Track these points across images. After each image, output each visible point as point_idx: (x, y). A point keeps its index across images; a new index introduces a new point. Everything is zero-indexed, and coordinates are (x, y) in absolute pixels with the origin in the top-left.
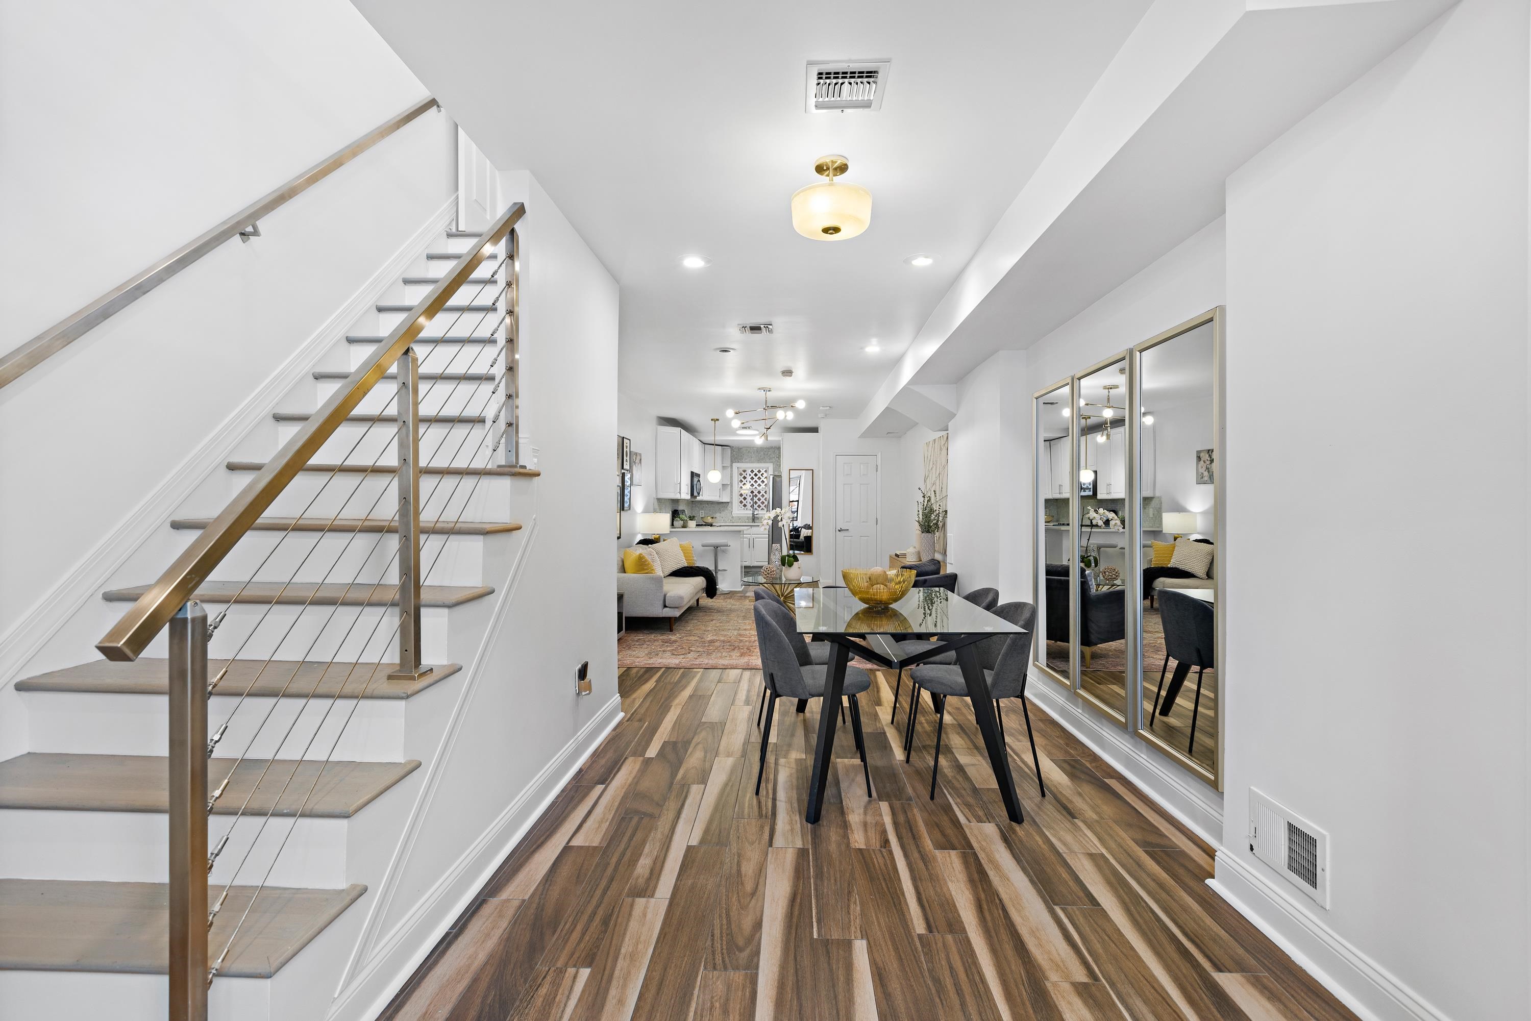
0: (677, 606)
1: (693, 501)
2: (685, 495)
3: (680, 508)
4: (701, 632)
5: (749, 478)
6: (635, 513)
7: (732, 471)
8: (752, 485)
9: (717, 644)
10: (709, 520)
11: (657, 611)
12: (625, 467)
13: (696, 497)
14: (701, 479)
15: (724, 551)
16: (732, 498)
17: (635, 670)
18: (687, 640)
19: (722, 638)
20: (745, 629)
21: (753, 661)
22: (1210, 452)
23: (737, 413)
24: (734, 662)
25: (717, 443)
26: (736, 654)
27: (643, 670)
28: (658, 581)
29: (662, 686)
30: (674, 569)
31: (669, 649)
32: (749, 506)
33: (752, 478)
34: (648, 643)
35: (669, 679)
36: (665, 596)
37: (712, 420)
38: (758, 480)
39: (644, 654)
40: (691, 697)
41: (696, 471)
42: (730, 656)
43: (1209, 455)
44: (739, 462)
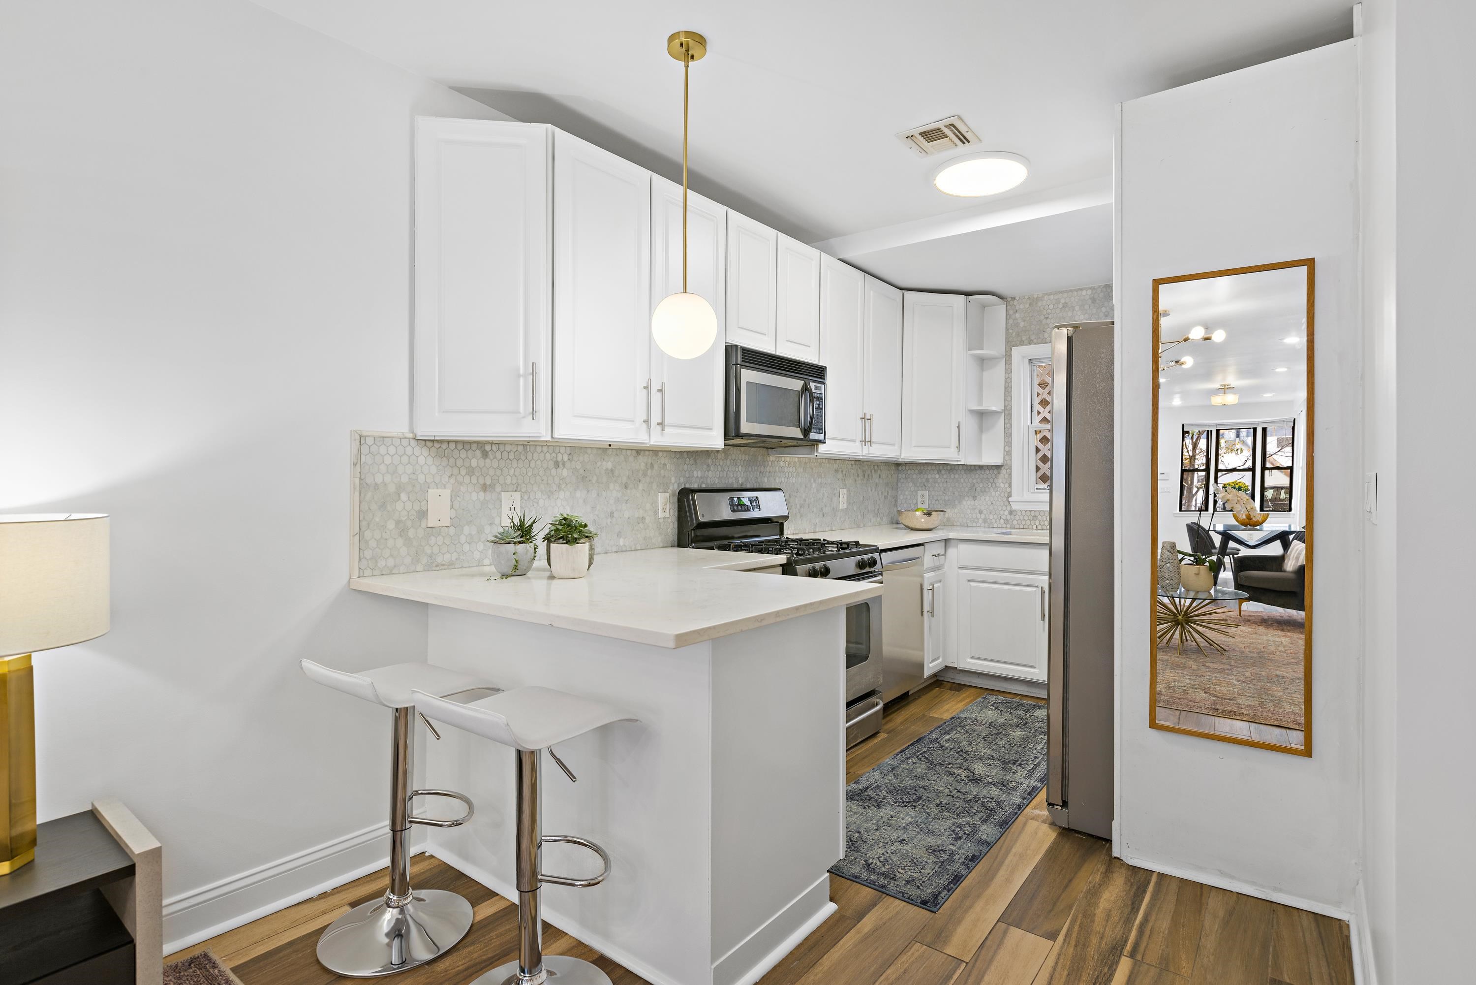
44: (1030, 342)
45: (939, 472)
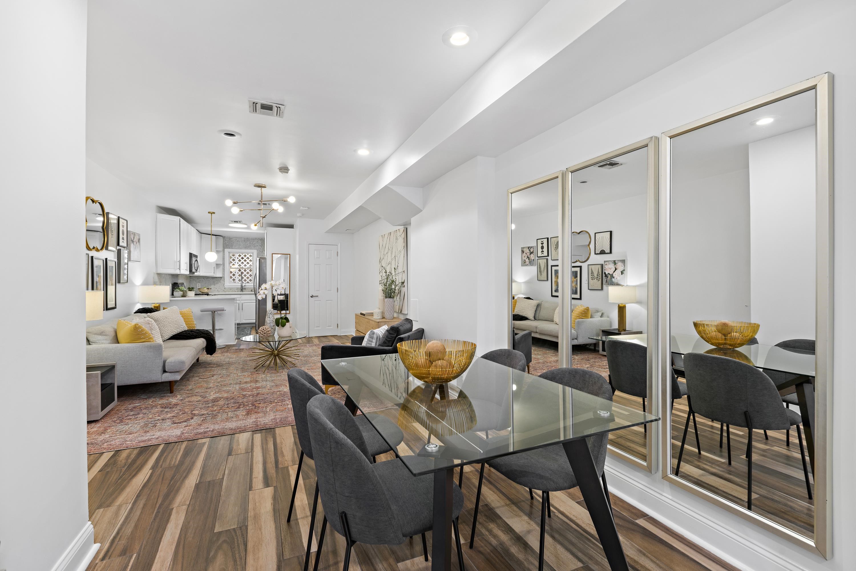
0: (177, 370)
1: (192, 276)
2: (185, 270)
3: (180, 281)
4: (203, 391)
5: (237, 260)
6: (133, 285)
7: (224, 254)
8: (240, 265)
9: (221, 403)
10: (205, 290)
11: (158, 377)
12: (121, 244)
13: (194, 273)
14: (198, 259)
15: (220, 315)
16: (224, 274)
17: (124, 455)
18: (190, 402)
19: (226, 395)
20: (246, 382)
21: (261, 419)
22: (530, 248)
23: (235, 203)
24: (240, 424)
25: (213, 233)
26: (241, 412)
27: (136, 452)
28: (158, 349)
29: (160, 475)
30: (174, 333)
31: (169, 415)
32: (237, 280)
33: (240, 261)
34: (144, 411)
35: (168, 461)
36: (164, 362)
37: (209, 213)
38: (244, 262)
39: (138, 428)
40: (197, 487)
41: (194, 252)
42: (237, 416)
43: (529, 250)
44: (229, 248)
45: (204, 278)
